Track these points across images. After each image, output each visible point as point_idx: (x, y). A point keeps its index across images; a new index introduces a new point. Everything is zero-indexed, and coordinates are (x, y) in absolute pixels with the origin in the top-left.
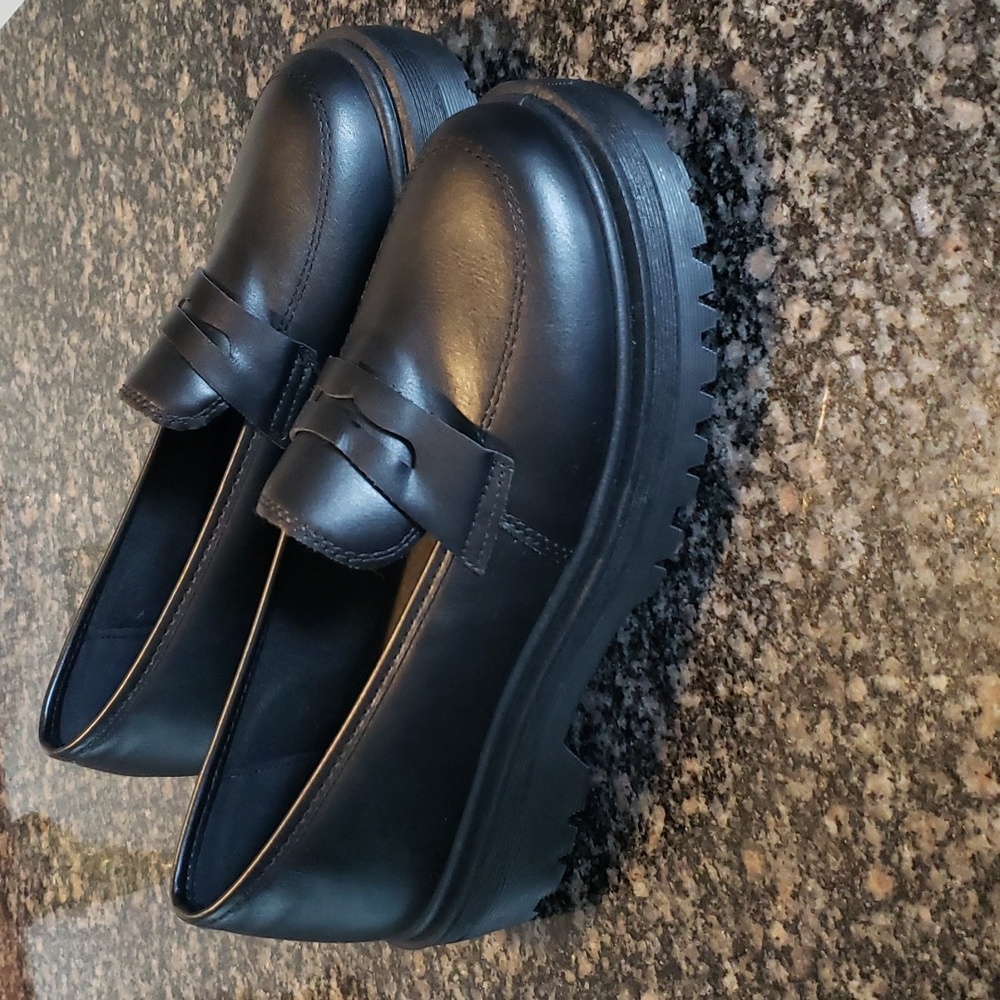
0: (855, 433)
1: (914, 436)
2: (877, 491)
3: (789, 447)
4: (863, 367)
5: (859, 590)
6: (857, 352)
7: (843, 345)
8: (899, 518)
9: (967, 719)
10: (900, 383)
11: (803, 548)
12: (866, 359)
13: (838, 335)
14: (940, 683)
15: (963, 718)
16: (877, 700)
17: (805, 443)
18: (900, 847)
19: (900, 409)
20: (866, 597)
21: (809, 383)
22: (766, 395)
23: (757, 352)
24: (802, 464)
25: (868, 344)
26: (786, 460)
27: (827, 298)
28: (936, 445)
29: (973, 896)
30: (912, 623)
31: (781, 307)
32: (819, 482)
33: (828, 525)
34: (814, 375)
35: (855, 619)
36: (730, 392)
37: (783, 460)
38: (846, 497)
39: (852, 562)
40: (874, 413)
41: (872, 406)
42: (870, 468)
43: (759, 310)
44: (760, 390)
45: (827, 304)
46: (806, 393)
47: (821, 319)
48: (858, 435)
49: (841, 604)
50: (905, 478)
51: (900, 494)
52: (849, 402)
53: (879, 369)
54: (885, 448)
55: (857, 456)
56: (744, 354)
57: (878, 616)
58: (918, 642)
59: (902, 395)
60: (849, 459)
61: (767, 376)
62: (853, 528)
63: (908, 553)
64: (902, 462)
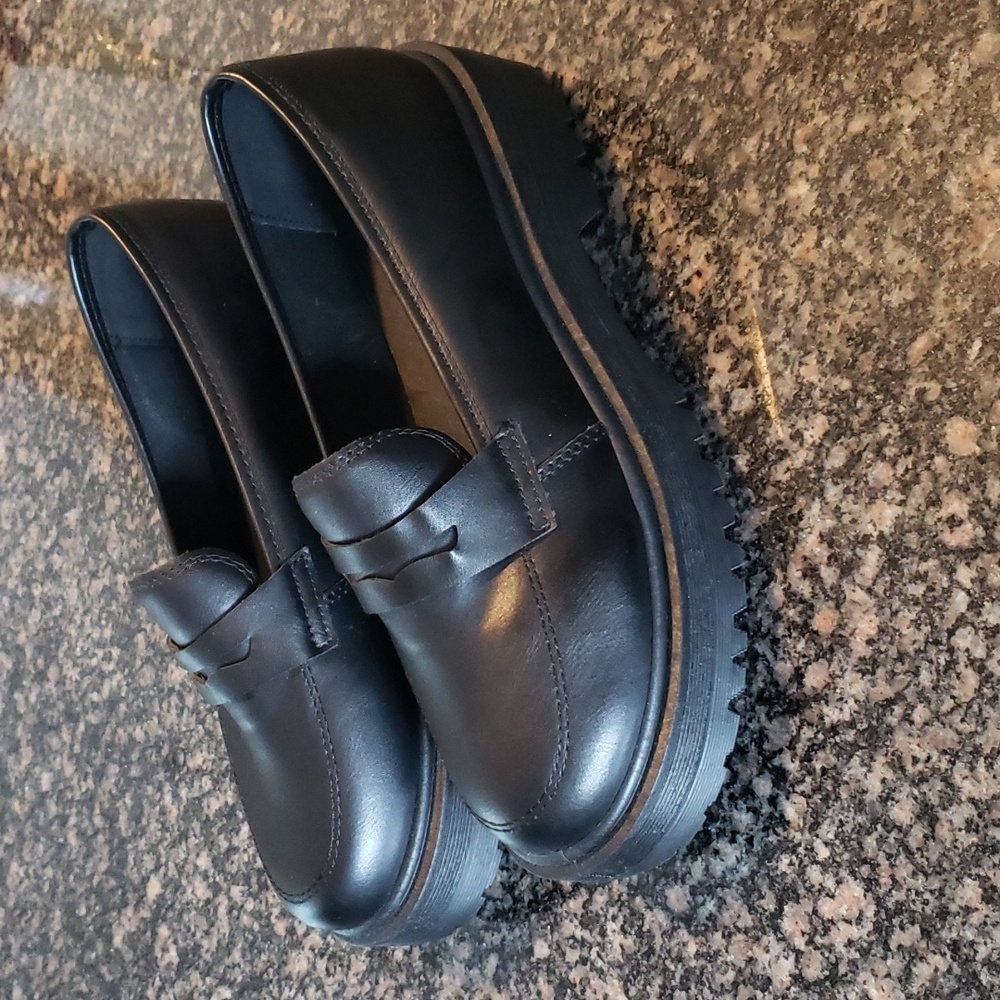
0: (914, 642)
1: (953, 697)
2: (893, 696)
3: (858, 589)
4: (963, 608)
5: (821, 736)
6: (968, 593)
7: (965, 574)
8: (890, 730)
9: (819, 891)
10: (979, 653)
11: (807, 664)
12: (970, 607)
13: (968, 564)
14: (823, 853)
15: (817, 887)
16: (771, 809)
17: (872, 602)
18: (708, 899)
19: (961, 668)
20: (822, 746)
21: (914, 567)
22: (875, 534)
23: (900, 497)
24: (857, 614)
25: (982, 599)
26: (849, 595)
27: (986, 528)
28: (963, 720)
29: (731, 975)
30: (838, 798)
31: (945, 489)
32: (858, 639)
33: (838, 673)
34: (923, 567)
35: (801, 748)
36: (851, 497)
37: (847, 593)
38: (868, 672)
39: (832, 715)
40: (941, 647)
41: (944, 641)
42: (902, 676)
43: (928, 468)
44: (874, 525)
45: (980, 532)
46: (906, 571)
47: (967, 538)
48: (916, 646)
49: (800, 728)
50: (920, 713)
51: (907, 718)
52: (931, 617)
53: (973, 625)
54: (926, 678)
55: (901, 657)
56: (887, 484)
57: (818, 766)
58: (830, 813)
59: (971, 662)
60: (893, 652)
61: (889, 523)
62: (853, 696)
63: (876, 758)
64: (928, 702)
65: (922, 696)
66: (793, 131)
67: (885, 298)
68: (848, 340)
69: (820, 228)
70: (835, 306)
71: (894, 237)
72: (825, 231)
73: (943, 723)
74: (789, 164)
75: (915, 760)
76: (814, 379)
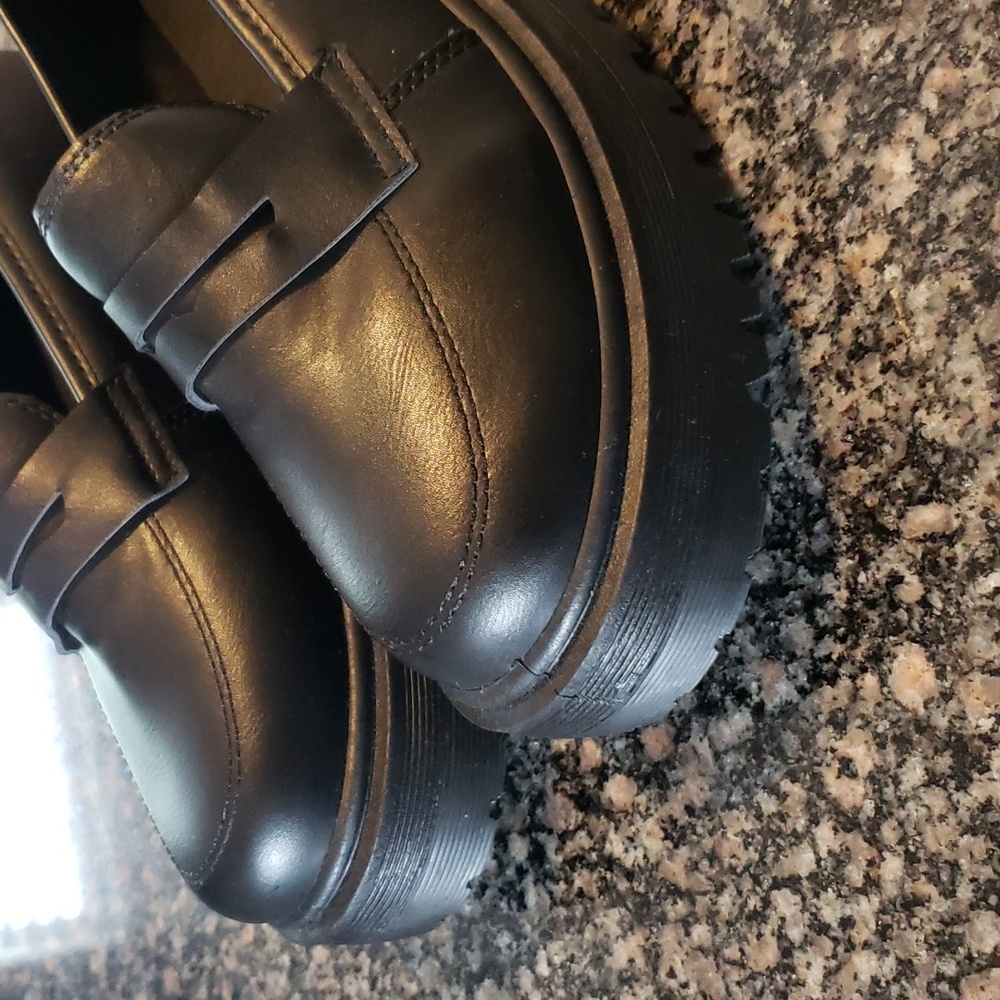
0: (734, 856)
1: (742, 950)
2: (683, 888)
3: (706, 742)
4: (804, 872)
5: (594, 855)
6: (818, 861)
7: (825, 834)
8: (663, 919)
10: (795, 934)
11: (617, 770)
12: (812, 877)
13: (835, 830)
14: (543, 969)
16: (515, 878)
17: (713, 768)
19: (767, 930)
20: (592, 867)
21: (777, 776)
22: (756, 699)
23: (803, 679)
24: (692, 768)
25: (829, 884)
26: (694, 740)
27: (878, 809)
28: (738, 983)
30: (581, 931)
31: (859, 722)
32: (680, 795)
33: (642, 809)
34: (786, 785)
35: (571, 847)
36: (751, 630)
37: (693, 734)
38: (672, 839)
39: (615, 846)
40: (758, 889)
41: (765, 887)
42: (702, 878)
43: (853, 678)
44: (760, 688)
45: (869, 808)
46: (766, 771)
47: (850, 798)
48: (734, 862)
49: (579, 828)
50: (701, 933)
51: (686, 923)
52: (765, 847)
53: (804, 899)
54: (726, 902)
55: (713, 857)
56: (799, 653)
57: (578, 883)
58: (568, 937)
59: (781, 936)
60: (708, 843)
61: (777, 700)
62: (645, 849)
63: (636, 930)
64: (716, 931)
65: (712, 916)
66: (932, 65)
67: (921, 413)
68: (849, 432)
69: (894, 244)
70: (857, 371)
71: (976, 338)
72: (898, 253)
73: (718, 965)
74: (903, 112)
75: (672, 974)
76: (786, 446)
